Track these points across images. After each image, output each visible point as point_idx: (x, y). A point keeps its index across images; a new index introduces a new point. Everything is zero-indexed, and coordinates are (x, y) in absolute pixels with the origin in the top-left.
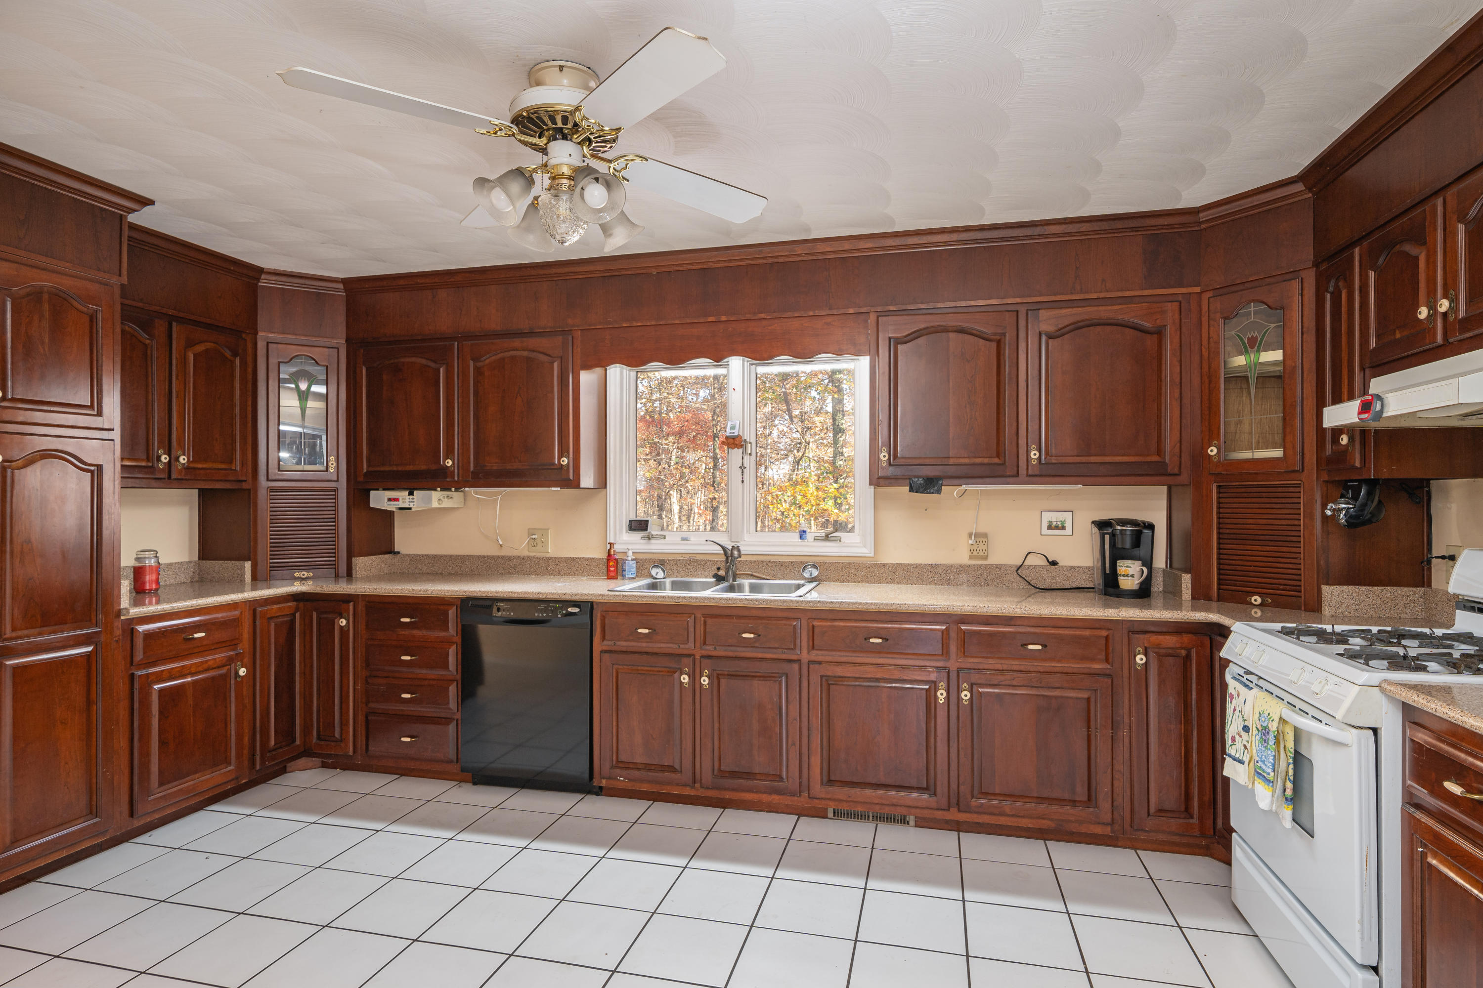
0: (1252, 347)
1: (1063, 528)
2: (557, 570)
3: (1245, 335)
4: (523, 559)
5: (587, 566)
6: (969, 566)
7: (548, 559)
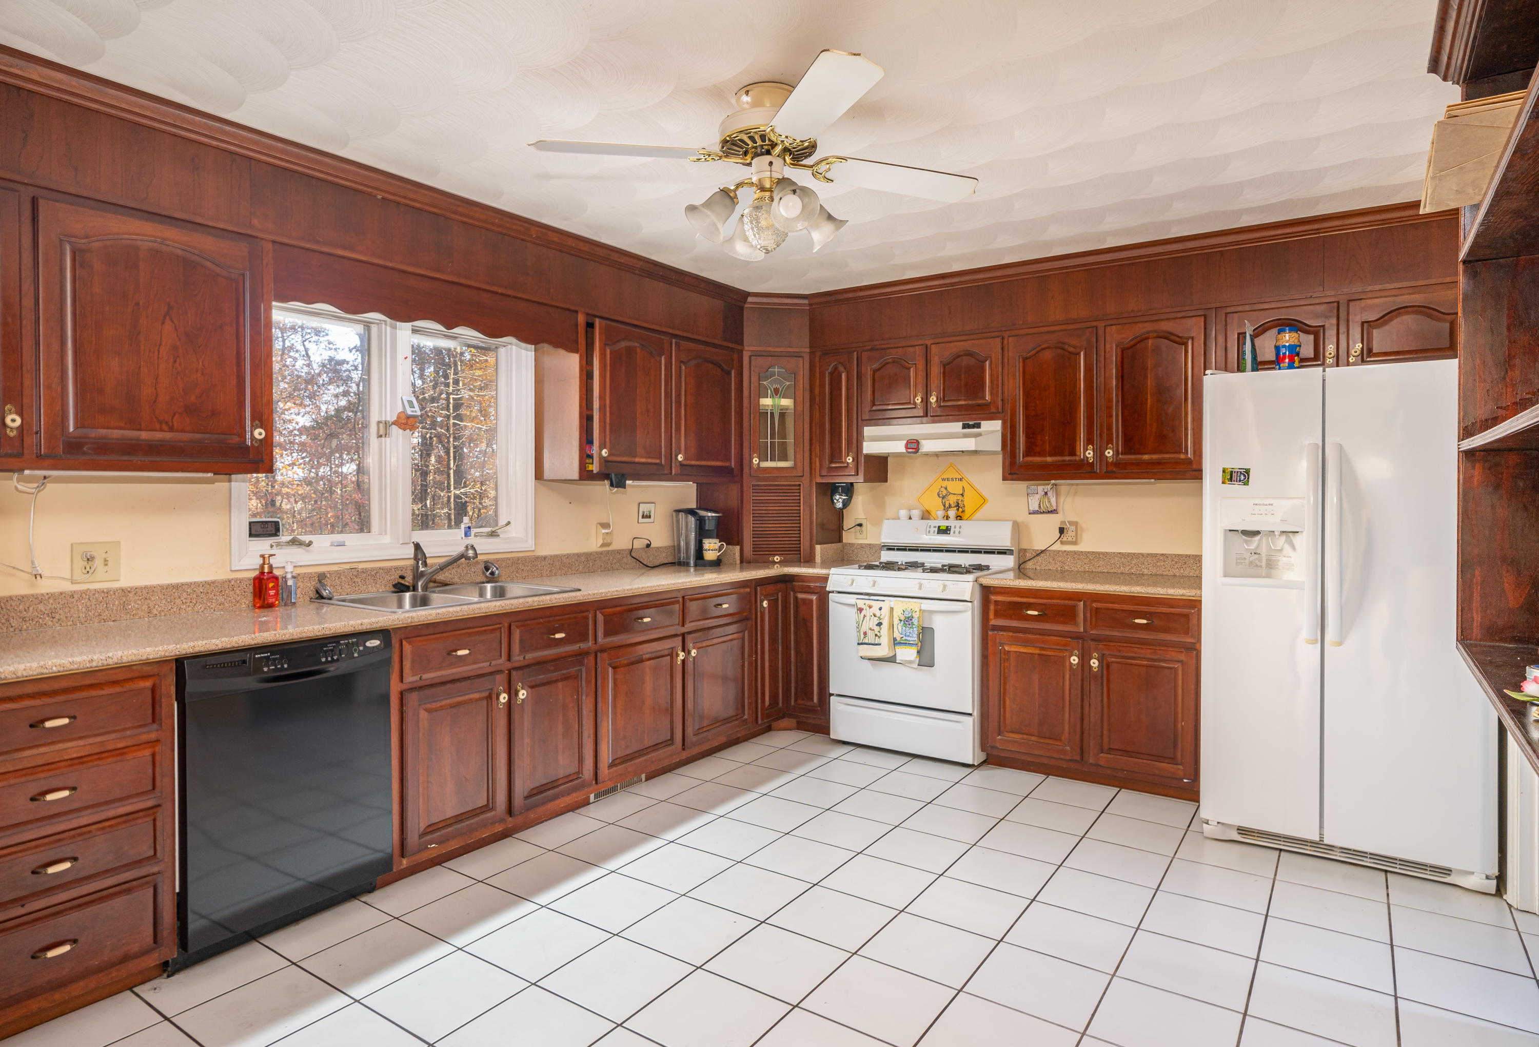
0: (776, 395)
1: (650, 517)
2: (145, 608)
3: (772, 386)
4: (72, 596)
5: (203, 595)
6: (601, 553)
7: (125, 591)
